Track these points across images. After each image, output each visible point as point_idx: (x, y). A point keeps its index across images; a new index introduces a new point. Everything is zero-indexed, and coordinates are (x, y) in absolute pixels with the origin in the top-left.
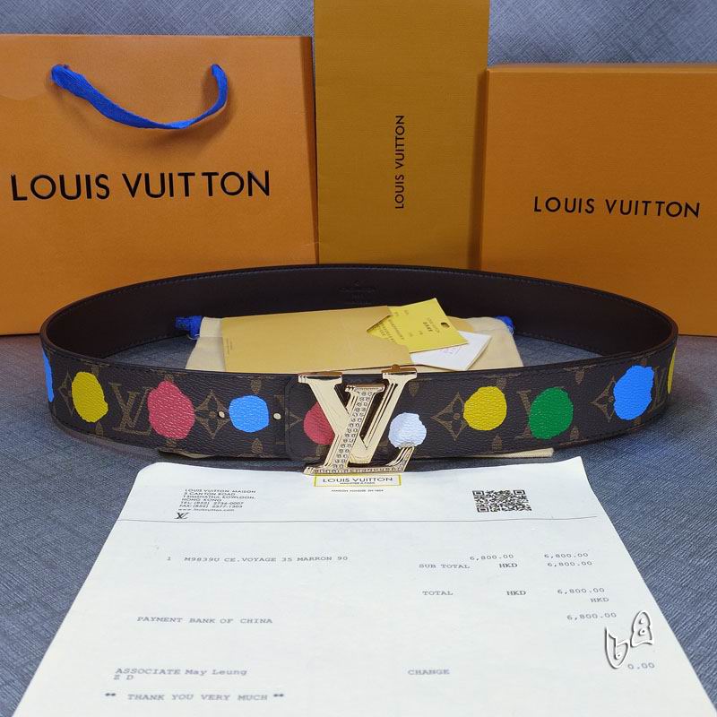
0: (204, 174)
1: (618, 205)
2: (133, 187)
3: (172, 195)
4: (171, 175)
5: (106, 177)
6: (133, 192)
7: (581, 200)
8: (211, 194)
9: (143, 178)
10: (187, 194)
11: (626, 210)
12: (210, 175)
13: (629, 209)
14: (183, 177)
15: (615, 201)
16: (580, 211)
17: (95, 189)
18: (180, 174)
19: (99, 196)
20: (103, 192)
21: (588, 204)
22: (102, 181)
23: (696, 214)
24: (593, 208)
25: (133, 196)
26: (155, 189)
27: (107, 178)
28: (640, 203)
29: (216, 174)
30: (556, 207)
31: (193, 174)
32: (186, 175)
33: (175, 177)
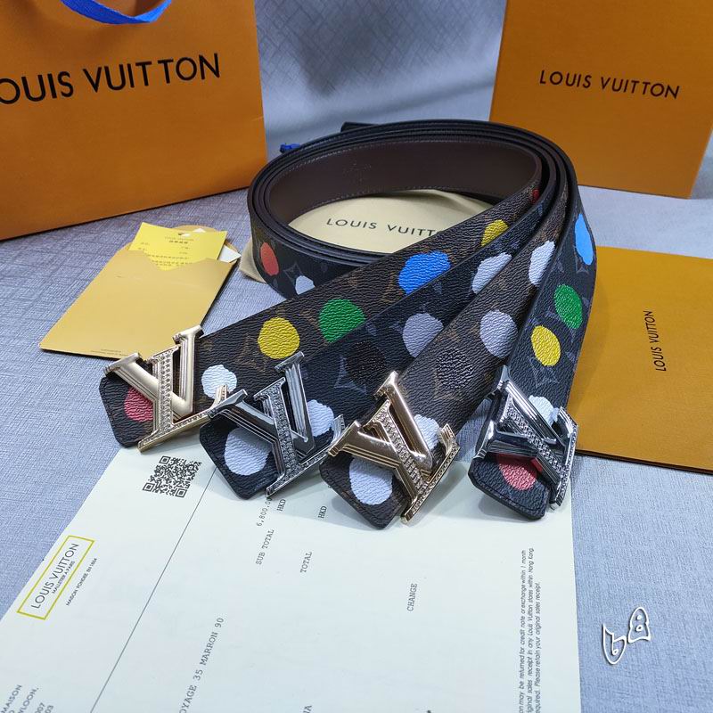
0: (160, 62)
1: (610, 83)
2: (95, 81)
3: (132, 85)
4: (129, 66)
5: (66, 74)
6: (96, 87)
7: (580, 76)
8: (168, 81)
9: (103, 71)
10: (146, 84)
11: (617, 87)
12: (165, 62)
13: (620, 86)
14: (141, 67)
15: (609, 79)
16: (578, 85)
17: (59, 88)
18: (137, 64)
19: (64, 94)
20: (67, 90)
21: (586, 79)
22: (64, 78)
23: (675, 95)
24: (589, 84)
25: (96, 90)
26: (116, 81)
27: (69, 75)
28: (630, 82)
29: (172, 61)
30: (558, 80)
31: (150, 63)
32: (143, 65)
33: (134, 67)
